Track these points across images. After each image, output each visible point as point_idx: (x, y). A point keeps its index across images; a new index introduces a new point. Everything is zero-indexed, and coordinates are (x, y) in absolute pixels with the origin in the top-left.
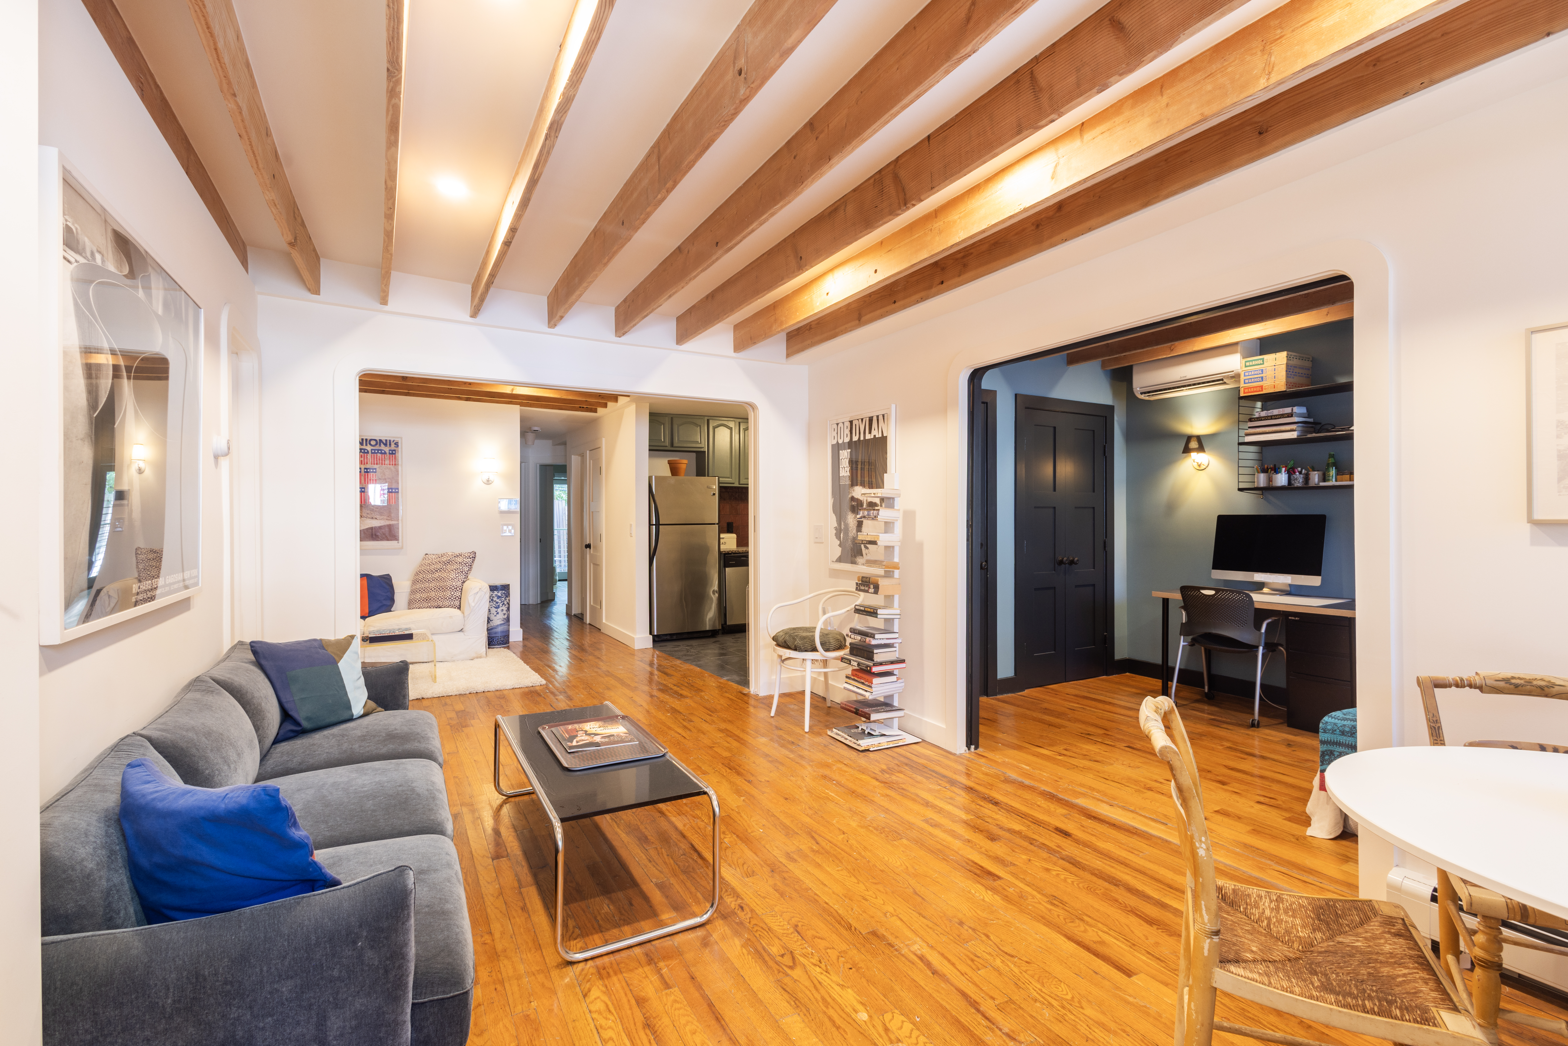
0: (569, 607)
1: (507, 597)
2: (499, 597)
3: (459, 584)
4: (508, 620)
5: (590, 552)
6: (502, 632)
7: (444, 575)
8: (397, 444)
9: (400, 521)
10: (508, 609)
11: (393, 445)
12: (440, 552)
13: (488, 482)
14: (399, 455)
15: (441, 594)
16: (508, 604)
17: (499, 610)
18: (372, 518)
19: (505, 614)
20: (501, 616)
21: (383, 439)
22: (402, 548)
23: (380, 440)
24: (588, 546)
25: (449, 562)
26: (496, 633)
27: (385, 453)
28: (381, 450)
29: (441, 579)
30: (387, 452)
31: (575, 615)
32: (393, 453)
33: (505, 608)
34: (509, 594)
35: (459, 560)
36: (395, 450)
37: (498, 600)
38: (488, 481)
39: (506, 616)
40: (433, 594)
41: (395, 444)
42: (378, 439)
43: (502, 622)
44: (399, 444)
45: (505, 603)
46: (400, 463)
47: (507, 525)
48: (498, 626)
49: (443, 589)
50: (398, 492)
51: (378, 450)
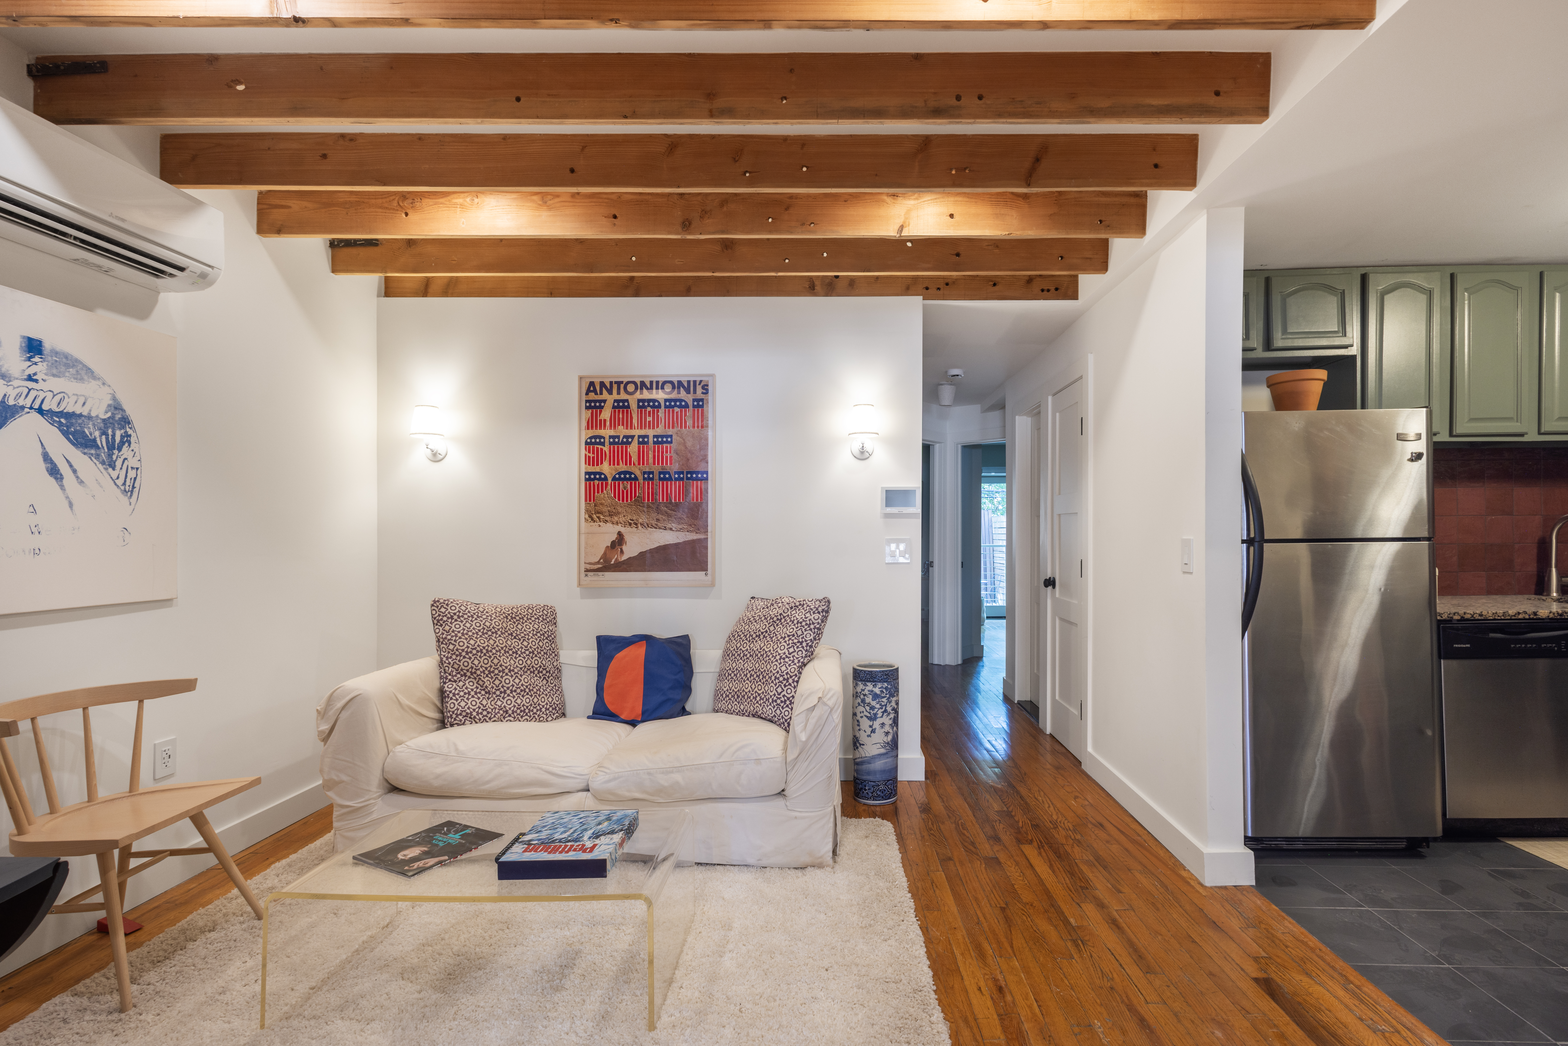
0: (1009, 685)
1: (892, 695)
2: (875, 696)
3: (793, 668)
4: (894, 745)
5: (1053, 595)
6: (883, 772)
7: (769, 647)
8: (705, 388)
9: (709, 534)
10: (895, 722)
11: (699, 390)
12: (772, 595)
13: (863, 455)
14: (709, 409)
15: (760, 689)
16: (896, 711)
17: (876, 724)
18: (665, 529)
19: (887, 733)
20: (879, 737)
21: (684, 380)
22: (713, 585)
23: (680, 383)
24: (1050, 583)
25: (779, 620)
26: (869, 773)
27: (687, 406)
28: (681, 401)
29: (762, 656)
30: (690, 404)
31: (1019, 703)
32: (699, 404)
33: (887, 721)
34: (897, 690)
35: (799, 615)
36: (702, 400)
37: (874, 703)
38: (862, 453)
39: (890, 737)
40: (747, 686)
41: (703, 388)
42: (675, 380)
43: (883, 751)
44: (710, 388)
45: (889, 709)
46: (710, 423)
47: (898, 541)
48: (874, 757)
49: (761, 677)
50: (707, 479)
51: (675, 400)
